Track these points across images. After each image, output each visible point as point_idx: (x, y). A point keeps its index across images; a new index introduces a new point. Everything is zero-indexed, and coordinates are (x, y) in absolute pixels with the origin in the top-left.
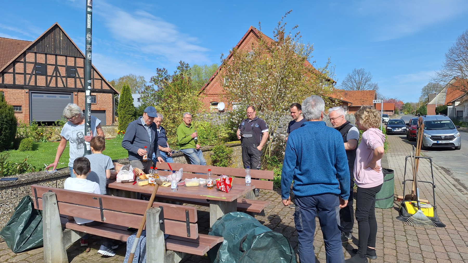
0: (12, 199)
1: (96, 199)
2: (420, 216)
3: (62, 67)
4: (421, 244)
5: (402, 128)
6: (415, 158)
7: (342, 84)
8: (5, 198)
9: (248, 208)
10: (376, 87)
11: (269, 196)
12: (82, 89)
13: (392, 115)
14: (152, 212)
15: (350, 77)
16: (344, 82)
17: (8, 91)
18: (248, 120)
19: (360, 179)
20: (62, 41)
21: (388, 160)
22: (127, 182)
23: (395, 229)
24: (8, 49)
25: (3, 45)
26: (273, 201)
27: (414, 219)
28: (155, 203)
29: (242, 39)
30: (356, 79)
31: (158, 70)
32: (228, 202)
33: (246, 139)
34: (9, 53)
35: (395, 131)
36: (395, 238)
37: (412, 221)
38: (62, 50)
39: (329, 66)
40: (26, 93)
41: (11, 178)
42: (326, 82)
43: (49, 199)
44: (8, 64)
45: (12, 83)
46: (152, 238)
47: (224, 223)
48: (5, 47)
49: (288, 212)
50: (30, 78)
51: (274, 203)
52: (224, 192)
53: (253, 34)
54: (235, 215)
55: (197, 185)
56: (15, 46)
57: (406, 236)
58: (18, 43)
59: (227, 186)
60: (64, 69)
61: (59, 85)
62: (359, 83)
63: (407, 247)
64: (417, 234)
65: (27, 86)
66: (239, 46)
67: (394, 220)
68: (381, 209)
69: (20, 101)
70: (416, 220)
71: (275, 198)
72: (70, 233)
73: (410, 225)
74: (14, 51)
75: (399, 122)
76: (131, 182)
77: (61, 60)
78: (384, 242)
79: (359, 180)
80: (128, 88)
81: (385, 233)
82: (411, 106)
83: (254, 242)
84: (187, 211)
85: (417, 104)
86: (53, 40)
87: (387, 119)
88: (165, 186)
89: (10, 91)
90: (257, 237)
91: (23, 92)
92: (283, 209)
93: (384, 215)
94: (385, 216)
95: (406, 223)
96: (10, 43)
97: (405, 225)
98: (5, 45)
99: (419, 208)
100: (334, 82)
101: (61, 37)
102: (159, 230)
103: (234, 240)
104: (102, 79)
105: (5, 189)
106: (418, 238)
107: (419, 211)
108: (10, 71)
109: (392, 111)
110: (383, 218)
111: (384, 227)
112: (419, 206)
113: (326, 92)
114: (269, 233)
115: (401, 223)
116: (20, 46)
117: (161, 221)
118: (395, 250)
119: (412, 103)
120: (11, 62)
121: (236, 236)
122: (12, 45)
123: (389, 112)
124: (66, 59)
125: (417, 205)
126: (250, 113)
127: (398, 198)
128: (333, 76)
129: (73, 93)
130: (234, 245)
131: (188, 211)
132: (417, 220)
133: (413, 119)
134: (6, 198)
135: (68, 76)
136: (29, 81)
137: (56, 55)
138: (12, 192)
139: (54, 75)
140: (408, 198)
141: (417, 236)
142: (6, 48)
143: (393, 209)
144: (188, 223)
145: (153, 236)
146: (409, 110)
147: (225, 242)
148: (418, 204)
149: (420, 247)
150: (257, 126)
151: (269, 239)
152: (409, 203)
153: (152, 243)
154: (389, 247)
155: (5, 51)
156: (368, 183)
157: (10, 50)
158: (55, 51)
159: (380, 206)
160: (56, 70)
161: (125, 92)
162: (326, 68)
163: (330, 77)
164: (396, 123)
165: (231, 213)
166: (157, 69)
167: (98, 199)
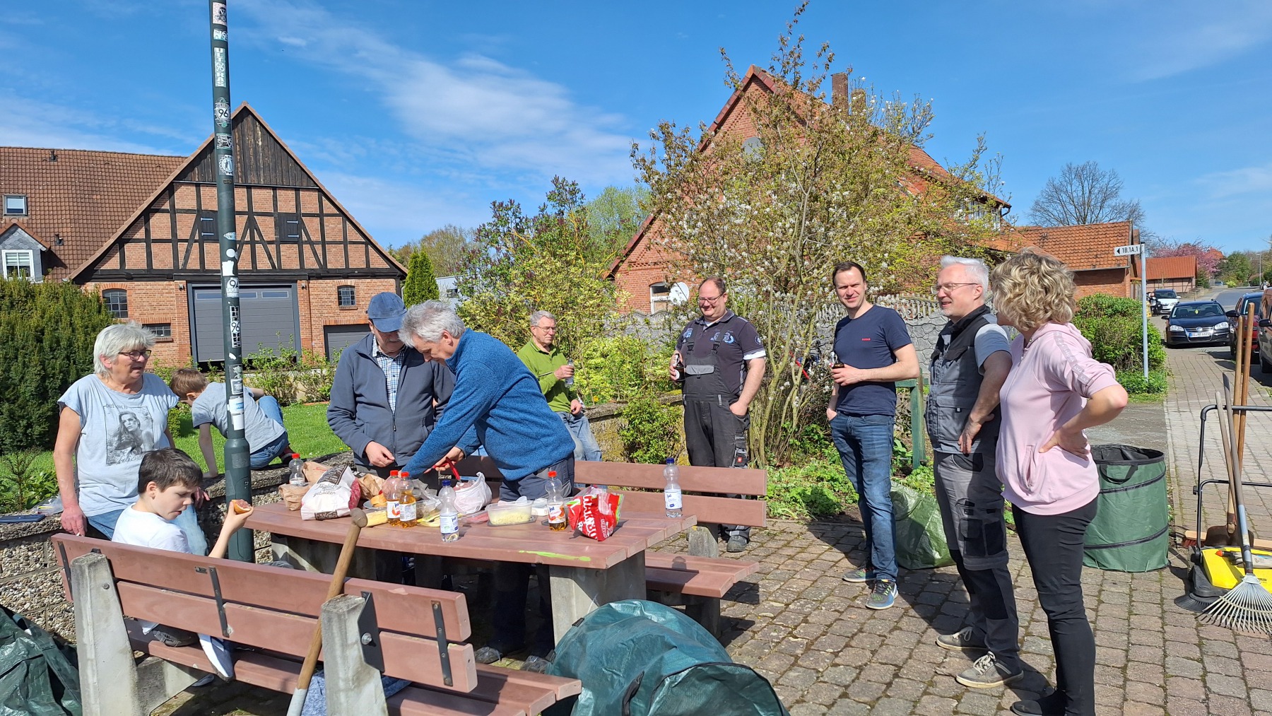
0: (29, 575)
1: (202, 571)
2: (1253, 596)
3: (266, 218)
4: (1251, 689)
5: (1216, 327)
6: (1231, 412)
7: (1031, 212)
8: (9, 572)
9: (686, 585)
10: (1134, 213)
11: (782, 543)
12: (318, 272)
13: (1187, 291)
14: (335, 611)
15: (1057, 190)
16: (1037, 203)
17: (137, 287)
18: (702, 322)
19: (1032, 489)
20: (260, 149)
21: (1167, 421)
22: (333, 516)
23: (1167, 637)
24: (134, 180)
25: (122, 171)
26: (791, 557)
27: (1233, 605)
28: (353, 582)
29: (728, 103)
30: (1075, 195)
31: (498, 207)
32: (597, 571)
33: (695, 379)
34: (136, 191)
35: (1195, 335)
36: (1163, 666)
37: (1227, 610)
38: (262, 172)
39: (982, 158)
40: (181, 289)
41: (25, 517)
42: (975, 206)
43: (87, 574)
44: (132, 219)
45: (144, 266)
46: (340, 690)
47: (584, 635)
48: (126, 175)
49: (831, 592)
50: (188, 251)
51: (792, 564)
52: (593, 538)
53: (757, 87)
54: (626, 611)
55: (522, 521)
56: (151, 173)
57: (1201, 661)
58: (159, 164)
59: (602, 521)
60: (270, 221)
61: (261, 265)
62: (1084, 204)
63: (1204, 697)
64: (1240, 652)
65: (182, 270)
66: (720, 125)
67: (1165, 608)
68: (1127, 575)
69: (165, 311)
70: (1240, 607)
71: (798, 550)
72: (162, 669)
73: (1217, 623)
74: (150, 184)
75: (1208, 310)
76: (343, 517)
77: (262, 199)
78: (1126, 680)
79: (1029, 492)
80: (425, 259)
81: (1133, 649)
82: (1249, 262)
83: (658, 699)
84: (436, 607)
85: (1266, 254)
86: (238, 149)
87: (1169, 303)
88: (432, 524)
89: (142, 287)
90: (667, 683)
91: (171, 287)
92: (816, 581)
93: (1134, 593)
94: (1135, 595)
95: (1207, 619)
96: (139, 165)
97: (1203, 622)
98: (126, 171)
99: (1248, 568)
100: (998, 204)
101: (258, 138)
102: (361, 664)
103: (610, 690)
104: (368, 242)
105: (8, 546)
106: (1242, 665)
107: (1248, 578)
108: (137, 236)
109: (1189, 280)
110: (1131, 601)
111: (1132, 632)
112: (1247, 563)
113: (977, 234)
114: (706, 669)
115: (1189, 618)
116: (162, 170)
117: (367, 638)
118: (1160, 706)
119: (1250, 255)
120: (138, 212)
121: (615, 677)
122: (144, 169)
123: (1180, 284)
124: (275, 197)
125: (1241, 560)
126: (710, 299)
127: (1185, 538)
128: (994, 188)
129: (296, 282)
130: (608, 707)
131: (439, 606)
132: (1243, 608)
133: (1246, 299)
134: (13, 571)
135: (282, 240)
136: (186, 258)
137: (249, 188)
138: (30, 553)
139: (248, 238)
140: (1216, 538)
141: (1239, 659)
142: (130, 179)
143: (1167, 572)
144: (444, 643)
145: (342, 684)
146: (1240, 272)
147: (586, 696)
148: (1243, 557)
149: (1249, 697)
150: (730, 339)
151: (710, 687)
152: (1217, 554)
153: (341, 704)
154: (1142, 697)
155: (128, 187)
156: (1060, 499)
157: (138, 183)
158: (246, 177)
159: (1123, 564)
160: (251, 225)
161: (418, 271)
162: (973, 164)
163: (985, 191)
164: (1197, 312)
165: (613, 605)
166: (494, 203)
167: (208, 571)
